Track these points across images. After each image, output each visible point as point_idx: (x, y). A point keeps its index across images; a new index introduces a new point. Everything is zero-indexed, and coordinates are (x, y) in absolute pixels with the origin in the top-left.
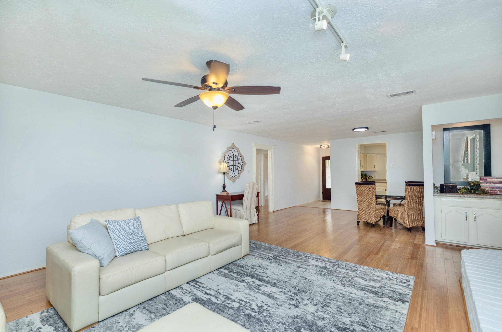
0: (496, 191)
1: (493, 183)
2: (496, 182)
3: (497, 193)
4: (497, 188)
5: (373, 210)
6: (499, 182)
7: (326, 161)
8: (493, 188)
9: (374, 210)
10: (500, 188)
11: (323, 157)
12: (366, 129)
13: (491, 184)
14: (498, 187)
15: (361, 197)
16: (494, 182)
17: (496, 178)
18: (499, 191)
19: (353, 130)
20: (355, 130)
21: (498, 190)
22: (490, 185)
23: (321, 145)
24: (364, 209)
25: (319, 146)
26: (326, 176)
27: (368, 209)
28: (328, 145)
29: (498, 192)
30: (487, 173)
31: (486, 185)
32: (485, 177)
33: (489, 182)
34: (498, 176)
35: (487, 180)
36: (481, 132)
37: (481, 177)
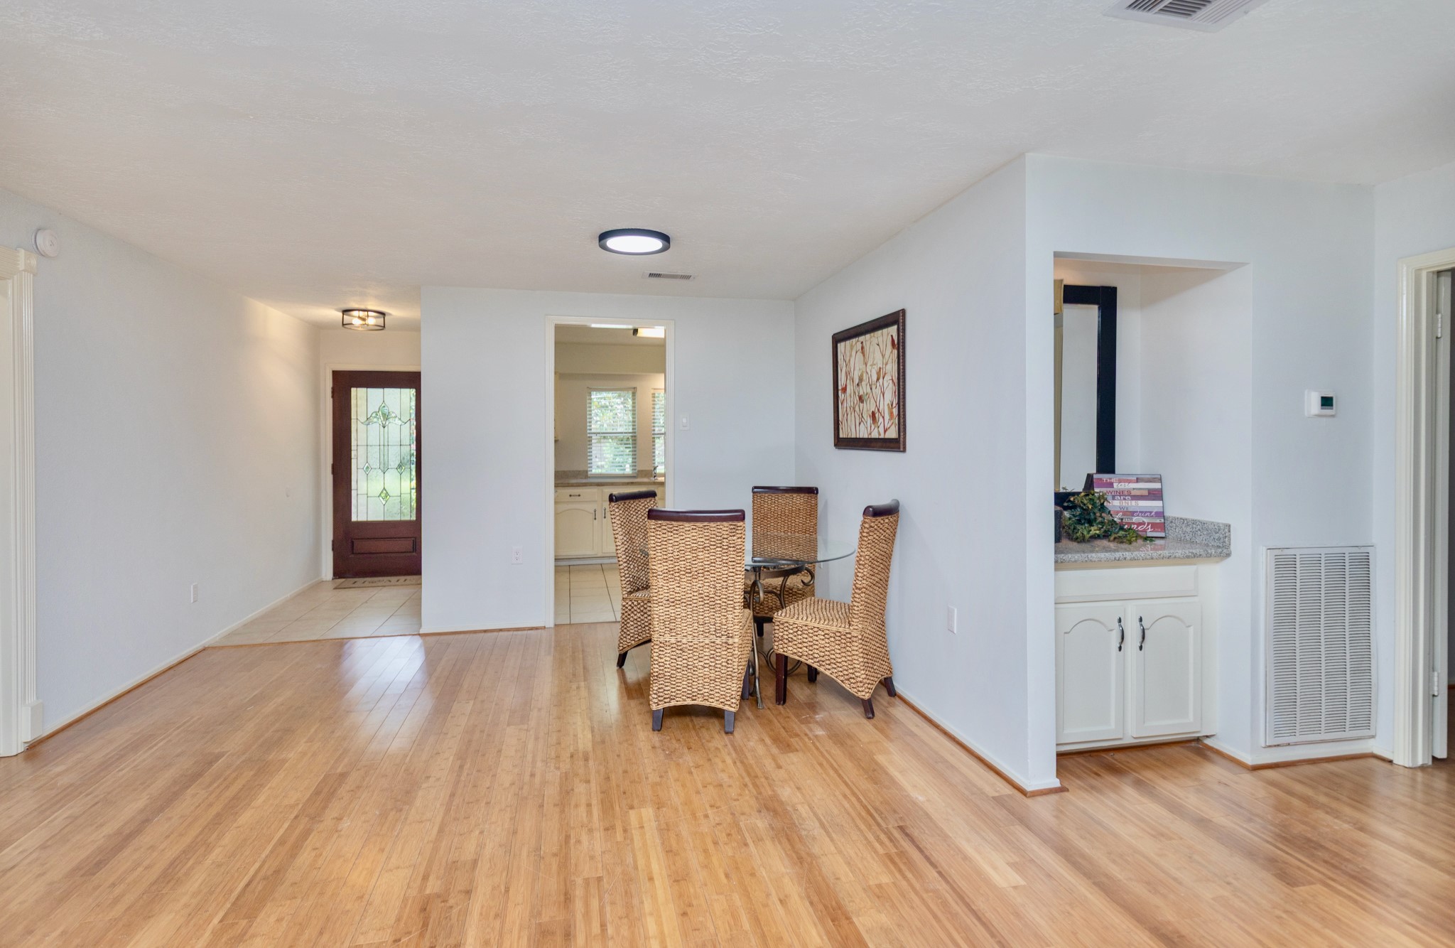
0: (1143, 523)
1: (1131, 496)
2: (1138, 493)
3: (1145, 531)
4: (1143, 513)
5: (730, 641)
6: (1146, 493)
7: (353, 390)
8: (1132, 513)
9: (736, 640)
10: (1151, 512)
11: (336, 374)
12: (657, 244)
13: (1125, 499)
14: (1146, 512)
15: (673, 585)
16: (1133, 493)
17: (1138, 480)
18: (1150, 526)
19: (604, 236)
20: (612, 243)
21: (1146, 520)
22: (1124, 503)
23: (346, 311)
24: (684, 641)
25: (332, 314)
26: (354, 462)
27: (707, 641)
28: (383, 314)
29: (1150, 530)
30: (1106, 459)
31: (1114, 504)
32: (1105, 477)
33: (1122, 494)
34: (1138, 470)
35: (1111, 485)
36: (1091, 314)
37: (1090, 477)
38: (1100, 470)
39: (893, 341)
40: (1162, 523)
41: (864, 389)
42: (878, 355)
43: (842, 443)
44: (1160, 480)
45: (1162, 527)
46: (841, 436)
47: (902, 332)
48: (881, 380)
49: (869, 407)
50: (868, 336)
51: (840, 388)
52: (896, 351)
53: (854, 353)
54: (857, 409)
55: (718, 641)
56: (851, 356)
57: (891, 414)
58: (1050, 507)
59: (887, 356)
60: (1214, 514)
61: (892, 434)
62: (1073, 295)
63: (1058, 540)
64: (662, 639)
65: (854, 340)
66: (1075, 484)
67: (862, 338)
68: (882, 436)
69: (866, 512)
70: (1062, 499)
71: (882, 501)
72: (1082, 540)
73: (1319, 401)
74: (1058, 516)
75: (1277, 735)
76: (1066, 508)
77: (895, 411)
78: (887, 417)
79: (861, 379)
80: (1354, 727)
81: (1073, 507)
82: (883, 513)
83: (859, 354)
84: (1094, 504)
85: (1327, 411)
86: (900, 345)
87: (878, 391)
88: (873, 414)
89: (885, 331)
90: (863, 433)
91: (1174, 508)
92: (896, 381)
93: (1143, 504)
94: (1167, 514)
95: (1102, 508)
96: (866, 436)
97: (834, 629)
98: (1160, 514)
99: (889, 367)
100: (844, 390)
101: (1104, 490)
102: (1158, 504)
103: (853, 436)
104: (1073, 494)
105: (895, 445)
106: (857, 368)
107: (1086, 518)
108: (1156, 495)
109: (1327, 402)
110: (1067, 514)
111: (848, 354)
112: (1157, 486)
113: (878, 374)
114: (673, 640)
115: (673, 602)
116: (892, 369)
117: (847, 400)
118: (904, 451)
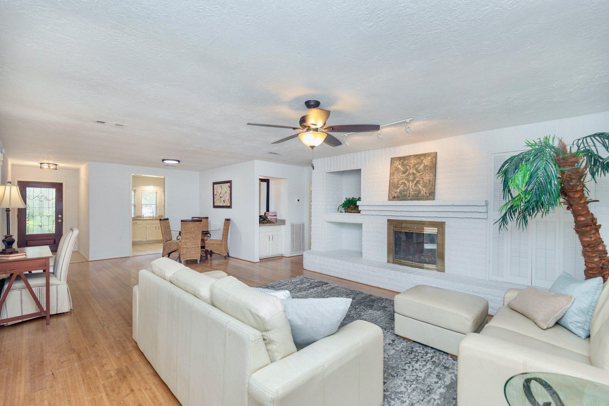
2: (273, 215)
3: (273, 221)
5: (198, 246)
7: (27, 188)
8: (272, 219)
11: (20, 182)
12: (177, 162)
14: (274, 219)
15: (186, 235)
17: (273, 213)
19: (163, 160)
20: (165, 161)
23: (41, 164)
24: (188, 247)
26: (27, 213)
27: (193, 246)
28: (57, 165)
30: (268, 210)
31: (269, 217)
32: (268, 213)
33: (270, 216)
34: (273, 211)
35: (268, 214)
36: (265, 183)
37: (265, 213)
38: (267, 212)
39: (229, 186)
40: (276, 220)
41: (221, 195)
42: (225, 189)
43: (215, 207)
44: (276, 213)
45: (276, 221)
46: (215, 205)
47: (231, 185)
48: (226, 194)
49: (223, 199)
50: (222, 184)
51: (215, 194)
52: (230, 188)
53: (219, 187)
54: (220, 199)
55: (196, 246)
56: (218, 188)
57: (228, 201)
58: (259, 218)
59: (227, 189)
60: (283, 218)
61: (229, 205)
62: (262, 180)
63: (260, 223)
64: (183, 247)
65: (219, 185)
66: (263, 214)
67: (221, 184)
68: (226, 205)
69: (225, 220)
70: (260, 217)
71: (228, 218)
72: (263, 223)
73: (297, 200)
74: (260, 219)
75: (291, 252)
76: (261, 218)
77: (229, 200)
78: (227, 201)
79: (221, 193)
80: (302, 250)
81: (262, 218)
82: (228, 220)
83: (220, 188)
84: (266, 218)
85: (298, 202)
86: (231, 187)
87: (225, 196)
88: (224, 200)
89: (227, 184)
90: (221, 205)
91: (279, 218)
92: (230, 194)
93: (273, 217)
94: (277, 219)
95: (267, 218)
96: (222, 205)
97: (219, 243)
98: (276, 219)
99: (228, 191)
100: (216, 195)
101: (267, 215)
102: (276, 217)
103: (218, 205)
104: (262, 216)
105: (230, 207)
106: (220, 191)
107: (264, 220)
108: (275, 216)
109: (298, 200)
110: (261, 219)
111: (217, 187)
112: (276, 214)
113: (225, 192)
114: (186, 247)
115: (186, 239)
116: (229, 192)
117: (216, 198)
118: (232, 208)
